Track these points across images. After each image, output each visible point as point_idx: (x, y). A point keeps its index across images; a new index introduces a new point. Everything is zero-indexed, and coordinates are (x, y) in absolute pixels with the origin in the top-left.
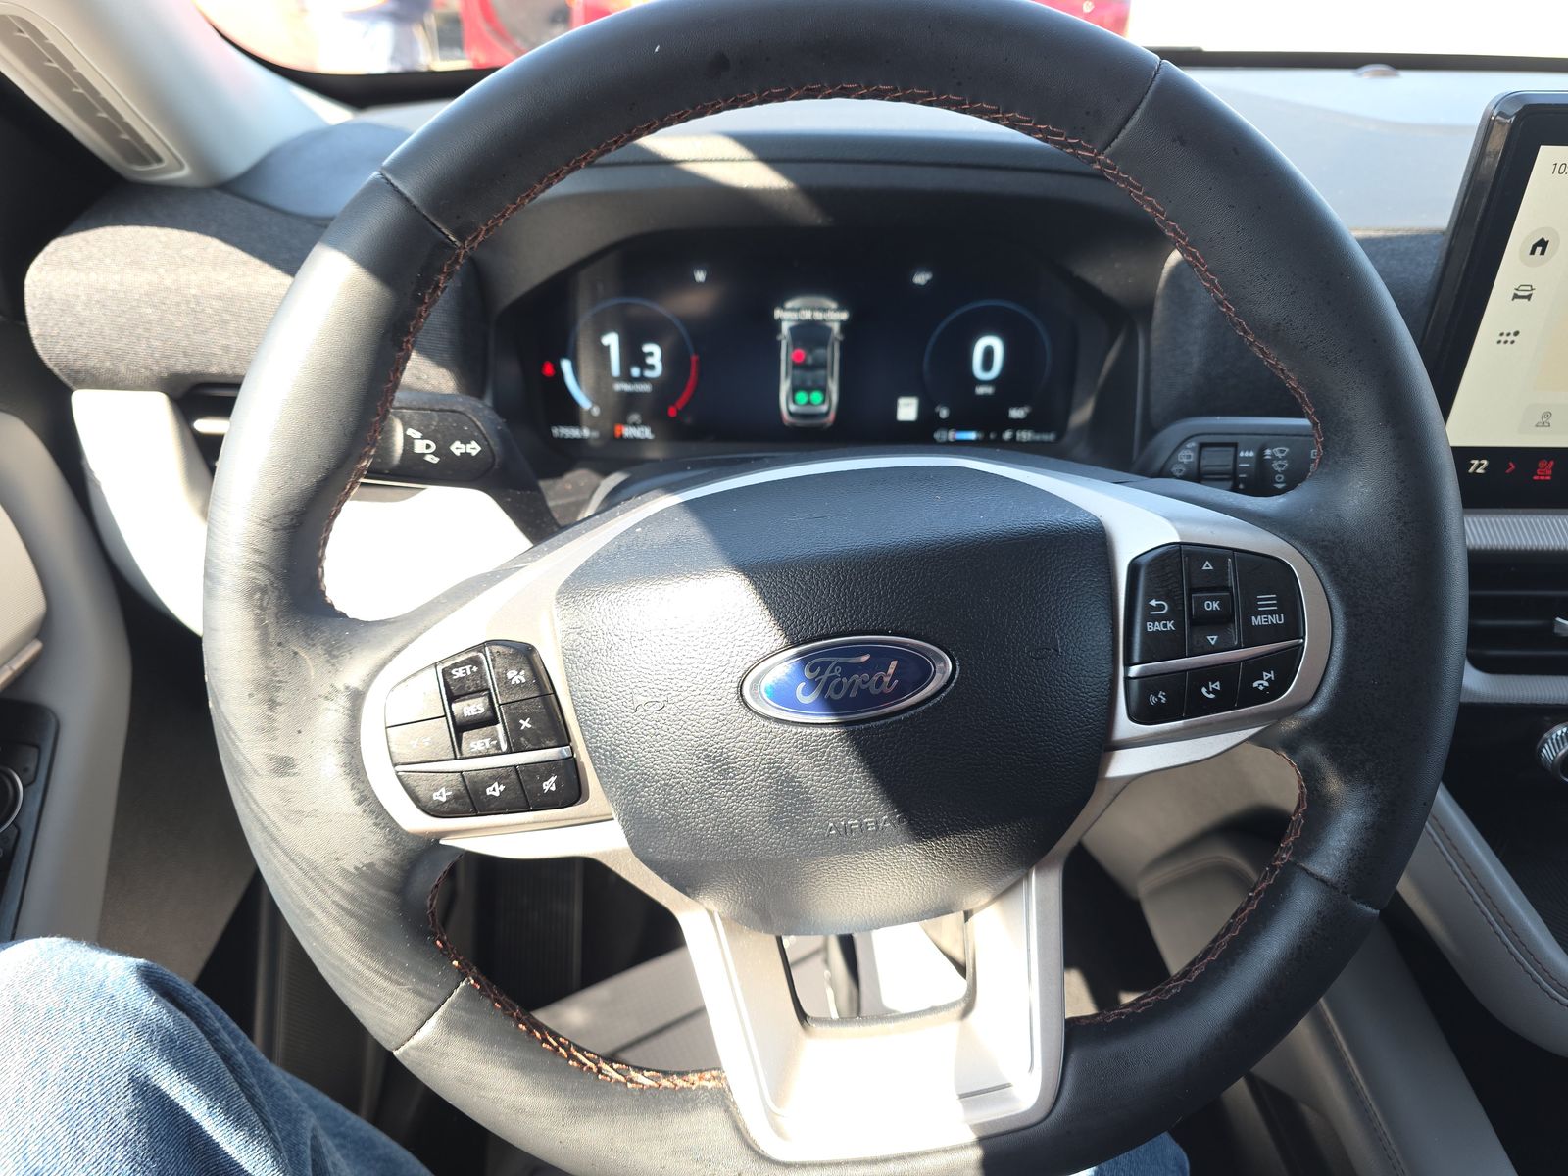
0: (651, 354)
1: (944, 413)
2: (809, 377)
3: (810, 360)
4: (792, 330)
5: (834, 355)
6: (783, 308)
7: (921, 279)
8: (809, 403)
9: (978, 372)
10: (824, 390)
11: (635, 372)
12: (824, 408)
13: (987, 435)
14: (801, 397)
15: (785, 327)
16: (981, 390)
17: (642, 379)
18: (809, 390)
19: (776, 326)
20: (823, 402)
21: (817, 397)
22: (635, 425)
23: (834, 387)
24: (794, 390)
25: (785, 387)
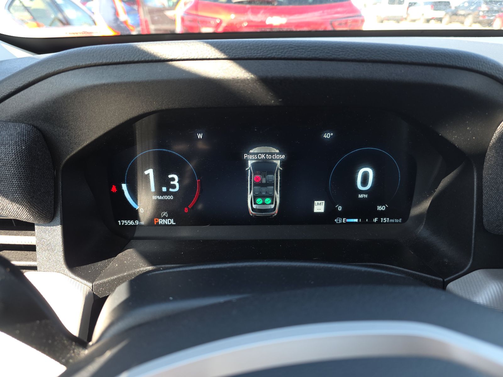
0: (173, 179)
1: (340, 208)
2: (264, 189)
3: (264, 181)
4: (253, 165)
5: (277, 178)
6: (249, 154)
7: (327, 136)
8: (264, 203)
9: (359, 186)
10: (272, 197)
11: (164, 189)
12: (272, 206)
13: (363, 220)
14: (259, 201)
15: (250, 163)
16: (361, 196)
17: (168, 193)
18: (264, 197)
19: (244, 163)
20: (272, 203)
21: (268, 201)
22: (165, 218)
23: (277, 196)
24: (255, 197)
25: (250, 196)
